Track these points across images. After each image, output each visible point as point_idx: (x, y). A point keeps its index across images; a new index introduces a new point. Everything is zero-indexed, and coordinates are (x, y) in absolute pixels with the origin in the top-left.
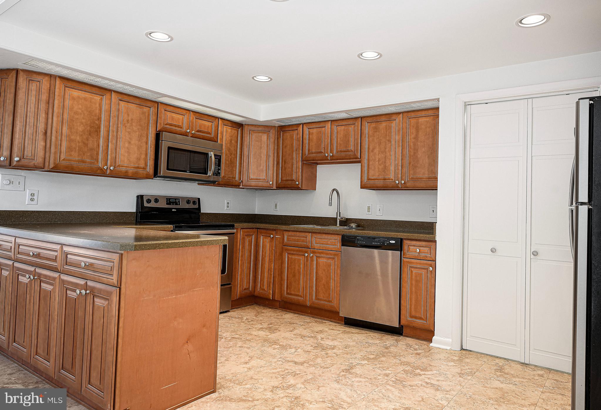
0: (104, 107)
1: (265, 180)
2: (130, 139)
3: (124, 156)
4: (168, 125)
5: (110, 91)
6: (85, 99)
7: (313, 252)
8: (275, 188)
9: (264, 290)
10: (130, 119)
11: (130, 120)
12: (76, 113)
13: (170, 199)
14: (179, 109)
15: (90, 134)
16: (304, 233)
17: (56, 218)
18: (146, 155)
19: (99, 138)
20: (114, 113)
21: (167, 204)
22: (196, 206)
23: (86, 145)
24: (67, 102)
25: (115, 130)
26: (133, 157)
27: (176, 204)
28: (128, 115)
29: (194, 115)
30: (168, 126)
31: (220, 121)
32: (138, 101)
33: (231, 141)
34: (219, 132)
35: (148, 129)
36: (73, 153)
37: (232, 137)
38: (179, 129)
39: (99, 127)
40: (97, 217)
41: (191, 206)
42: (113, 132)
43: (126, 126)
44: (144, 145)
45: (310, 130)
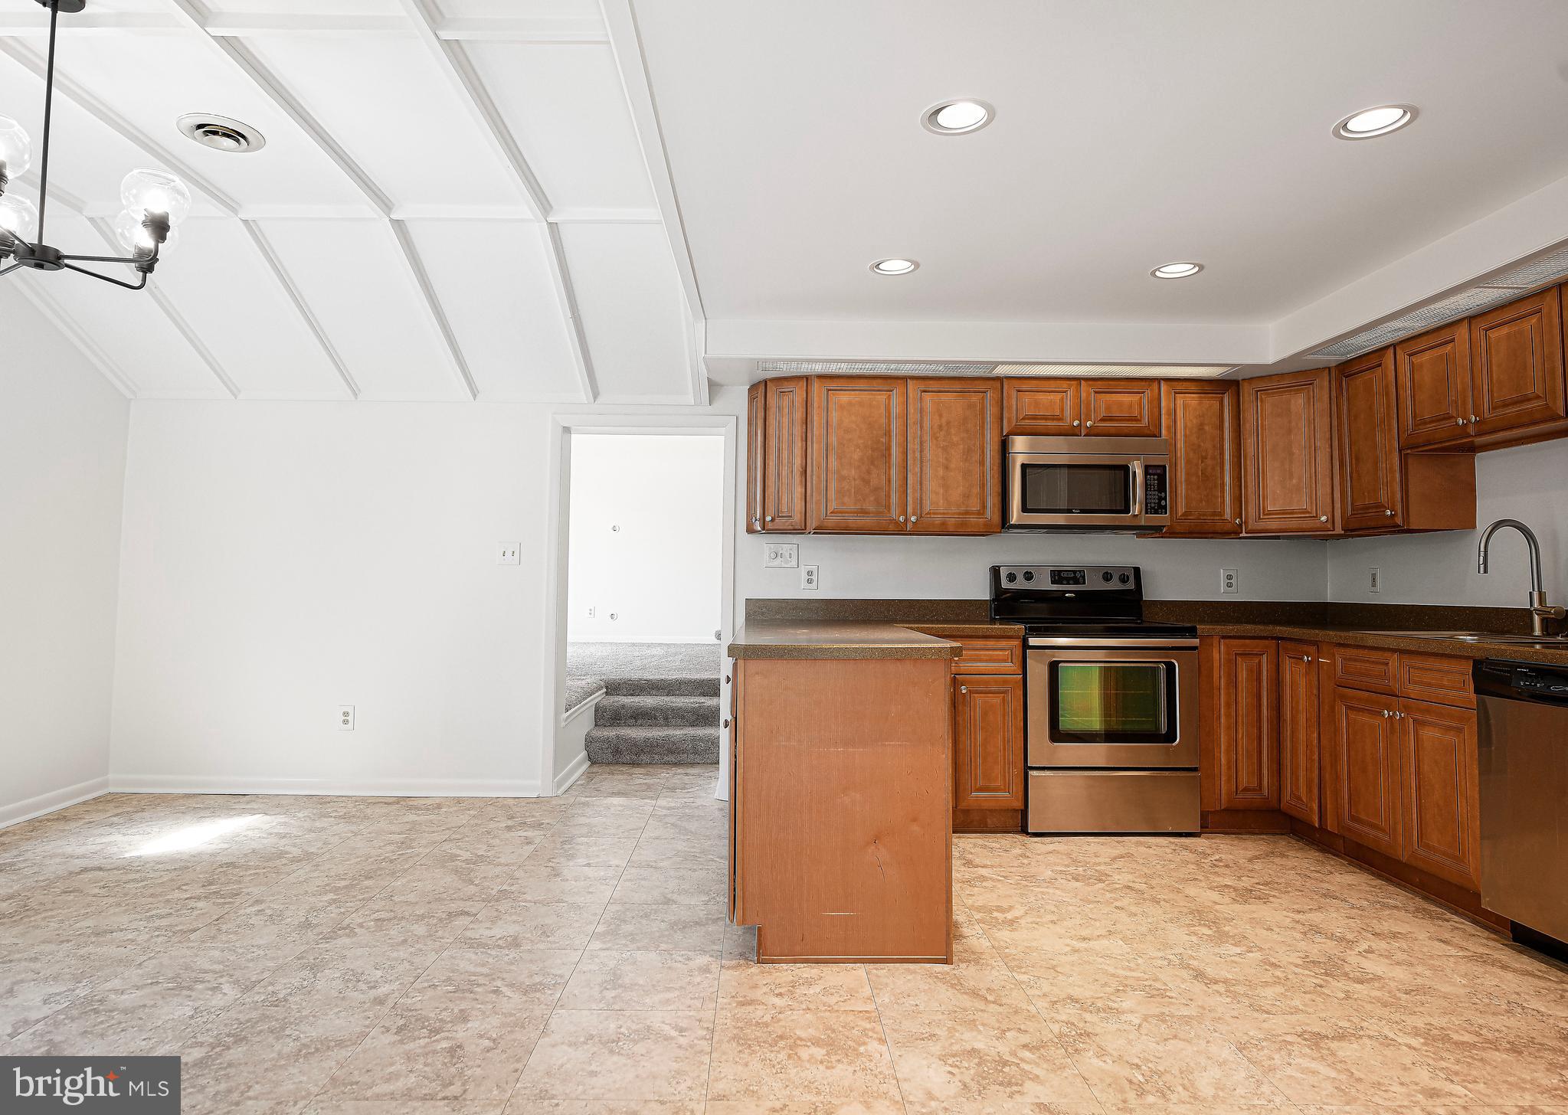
0: (895, 409)
1: (1308, 512)
2: (947, 459)
3: (937, 494)
4: (1028, 419)
5: (904, 379)
6: (861, 404)
7: (1407, 709)
8: (1339, 530)
9: (1299, 798)
10: (944, 421)
11: (944, 424)
12: (847, 431)
13: (1060, 572)
14: (1052, 382)
15: (872, 463)
16: (1380, 653)
17: (845, 612)
18: (983, 486)
19: (890, 468)
20: (913, 415)
21: (1053, 582)
22: (1131, 585)
23: (866, 482)
24: (834, 416)
25: (918, 447)
26: (956, 494)
27: (1077, 582)
28: (941, 416)
29: (1090, 386)
30: (1027, 422)
31: (1164, 387)
32: (957, 386)
33: (1201, 427)
34: (1163, 412)
35: (983, 435)
36: (846, 499)
37: (1202, 418)
38: (1055, 423)
39: (889, 448)
40: (914, 609)
41: (1115, 585)
42: (914, 452)
43: (936, 438)
44: (977, 469)
45: (1413, 358)
